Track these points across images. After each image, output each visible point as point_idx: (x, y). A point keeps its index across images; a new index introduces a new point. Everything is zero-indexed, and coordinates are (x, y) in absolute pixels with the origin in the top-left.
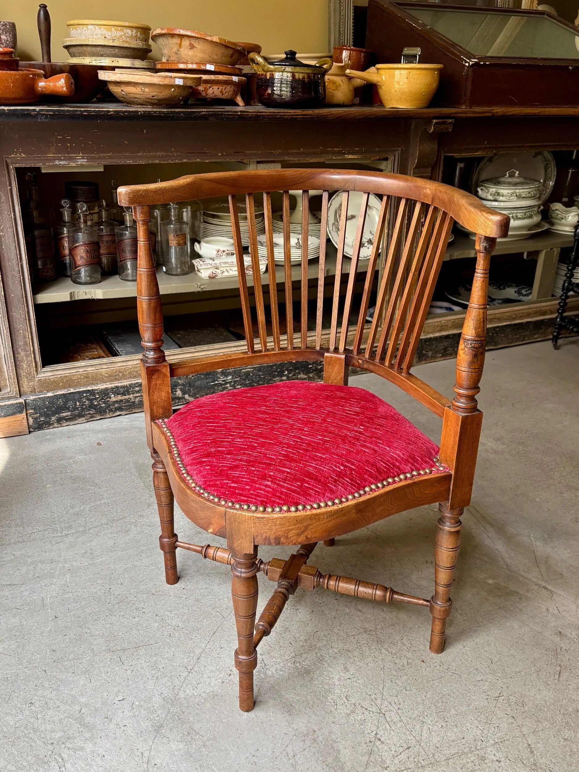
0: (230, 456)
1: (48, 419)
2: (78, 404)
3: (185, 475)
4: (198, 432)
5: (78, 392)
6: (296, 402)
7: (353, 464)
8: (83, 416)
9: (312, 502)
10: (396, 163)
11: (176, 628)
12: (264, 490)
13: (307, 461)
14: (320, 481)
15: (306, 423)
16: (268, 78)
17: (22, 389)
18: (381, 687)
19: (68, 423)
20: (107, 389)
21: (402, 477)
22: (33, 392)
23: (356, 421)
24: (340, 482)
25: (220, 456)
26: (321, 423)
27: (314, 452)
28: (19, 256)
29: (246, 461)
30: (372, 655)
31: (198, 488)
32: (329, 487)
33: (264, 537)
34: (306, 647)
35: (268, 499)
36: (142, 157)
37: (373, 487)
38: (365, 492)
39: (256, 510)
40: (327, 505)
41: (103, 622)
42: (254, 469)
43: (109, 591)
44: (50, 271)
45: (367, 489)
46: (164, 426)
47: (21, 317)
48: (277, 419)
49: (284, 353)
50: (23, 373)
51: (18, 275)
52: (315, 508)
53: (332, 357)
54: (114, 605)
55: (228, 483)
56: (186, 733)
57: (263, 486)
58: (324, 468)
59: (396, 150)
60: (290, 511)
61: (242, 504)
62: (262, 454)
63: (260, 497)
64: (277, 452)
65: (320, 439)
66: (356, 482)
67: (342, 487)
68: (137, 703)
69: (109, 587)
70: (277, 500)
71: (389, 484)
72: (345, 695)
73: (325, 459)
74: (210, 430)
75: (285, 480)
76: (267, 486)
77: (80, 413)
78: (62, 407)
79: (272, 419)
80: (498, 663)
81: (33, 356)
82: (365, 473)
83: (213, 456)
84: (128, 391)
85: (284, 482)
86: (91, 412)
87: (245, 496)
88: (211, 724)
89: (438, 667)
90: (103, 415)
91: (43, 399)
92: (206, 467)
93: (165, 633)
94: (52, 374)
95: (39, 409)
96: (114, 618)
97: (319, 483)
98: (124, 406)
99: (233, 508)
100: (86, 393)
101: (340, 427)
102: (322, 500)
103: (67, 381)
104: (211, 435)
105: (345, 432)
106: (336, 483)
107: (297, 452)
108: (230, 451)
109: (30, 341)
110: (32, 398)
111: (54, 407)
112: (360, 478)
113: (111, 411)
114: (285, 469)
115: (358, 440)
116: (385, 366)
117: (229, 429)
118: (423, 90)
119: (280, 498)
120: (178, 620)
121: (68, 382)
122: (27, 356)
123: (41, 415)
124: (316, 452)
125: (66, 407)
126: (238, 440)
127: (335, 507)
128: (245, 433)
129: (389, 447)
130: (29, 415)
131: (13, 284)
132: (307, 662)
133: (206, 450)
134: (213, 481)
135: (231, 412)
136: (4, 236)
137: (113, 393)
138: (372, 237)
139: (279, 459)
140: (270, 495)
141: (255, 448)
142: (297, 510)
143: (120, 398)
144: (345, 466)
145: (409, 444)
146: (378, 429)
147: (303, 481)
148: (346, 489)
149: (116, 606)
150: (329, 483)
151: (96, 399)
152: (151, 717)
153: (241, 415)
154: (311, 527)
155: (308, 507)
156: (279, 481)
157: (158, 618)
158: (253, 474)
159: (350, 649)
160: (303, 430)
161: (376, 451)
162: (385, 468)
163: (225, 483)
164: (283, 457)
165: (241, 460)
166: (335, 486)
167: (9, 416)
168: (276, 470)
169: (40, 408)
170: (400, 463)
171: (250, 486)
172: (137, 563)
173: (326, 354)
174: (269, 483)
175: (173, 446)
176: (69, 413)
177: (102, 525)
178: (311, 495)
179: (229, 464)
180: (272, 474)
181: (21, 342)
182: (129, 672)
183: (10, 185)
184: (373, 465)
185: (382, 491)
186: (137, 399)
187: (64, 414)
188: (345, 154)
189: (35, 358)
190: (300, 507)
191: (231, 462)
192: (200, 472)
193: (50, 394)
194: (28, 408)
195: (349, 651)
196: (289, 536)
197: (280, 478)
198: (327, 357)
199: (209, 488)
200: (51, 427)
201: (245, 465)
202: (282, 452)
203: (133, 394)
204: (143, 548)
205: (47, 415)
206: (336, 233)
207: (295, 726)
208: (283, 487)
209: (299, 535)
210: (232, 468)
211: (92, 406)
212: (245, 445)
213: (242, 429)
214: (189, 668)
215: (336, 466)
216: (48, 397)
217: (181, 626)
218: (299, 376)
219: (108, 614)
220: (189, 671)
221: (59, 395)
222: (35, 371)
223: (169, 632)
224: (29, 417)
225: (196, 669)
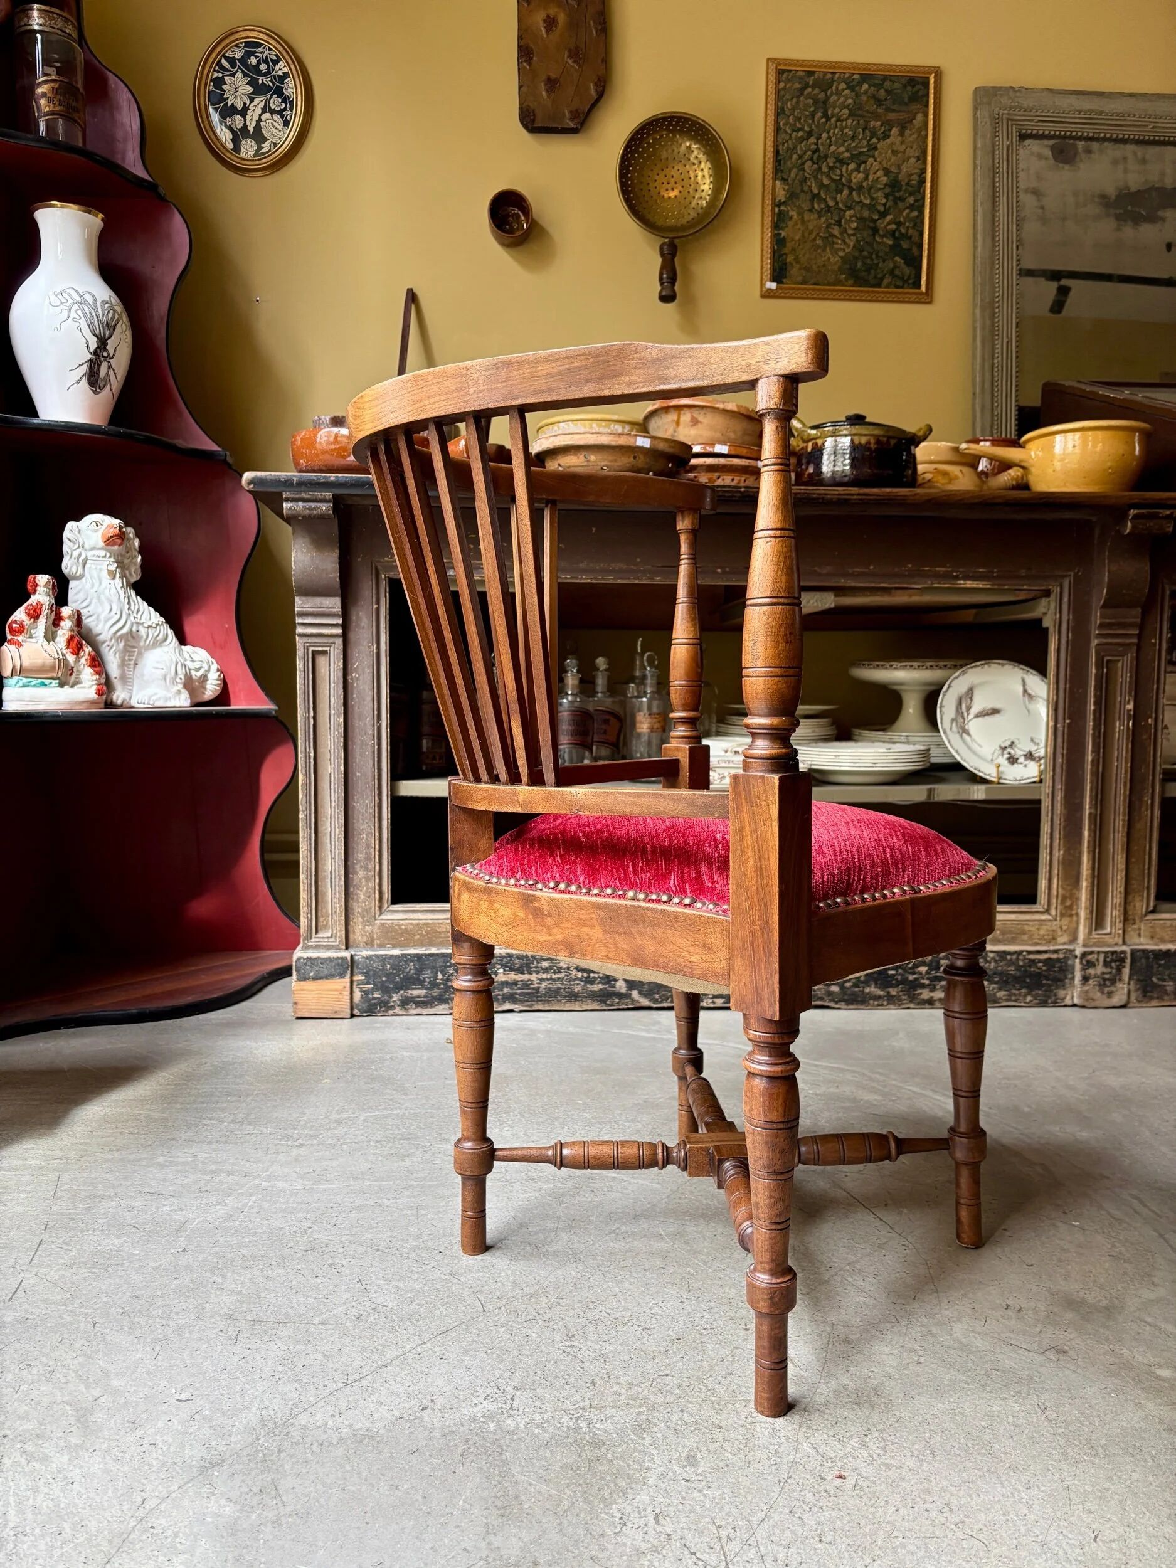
1: (386, 997)
2: (440, 976)
10: (1066, 599)
11: (380, 1308)
16: (809, 450)
17: (351, 936)
18: (755, 1520)
19: (418, 1011)
22: (370, 944)
28: (376, 713)
30: (771, 1447)
34: (623, 1398)
36: (584, 571)
41: (257, 1273)
43: (305, 1231)
44: (437, 758)
47: (366, 812)
50: (357, 908)
51: (371, 742)
54: (296, 1252)
56: (256, 1490)
59: (1066, 576)
68: (207, 1412)
69: (310, 1225)
72: (658, 1511)
77: (441, 995)
78: (411, 977)
81: (377, 881)
84: (528, 966)
88: (320, 1487)
91: (383, 959)
93: (353, 1312)
94: (406, 917)
95: (374, 975)
96: (280, 1270)
98: (520, 994)
103: (426, 932)
109: (377, 853)
110: (365, 953)
111: (399, 975)
118: (1109, 464)
120: (393, 1296)
121: (428, 934)
122: (368, 879)
123: (376, 989)
125: (418, 979)
130: (355, 984)
131: (361, 755)
132: (608, 1425)
136: (357, 679)
137: (502, 965)
138: (1036, 748)
143: (513, 976)
149: (299, 1254)
152: (213, 1443)
157: (359, 1285)
159: (723, 1424)
167: (321, 978)
169: (376, 975)
172: (386, 1201)
176: (423, 992)
177: (369, 1141)
181: (361, 853)
182: (235, 1359)
183: (378, 602)
186: (543, 985)
187: (415, 993)
188: (957, 578)
189: (380, 885)
193: (396, 952)
194: (356, 970)
195: (720, 1427)
200: (390, 1012)
203: (537, 973)
205: (386, 990)
206: (958, 736)
207: (496, 1541)
214: (351, 1378)
216: (392, 956)
217: (390, 1307)
218: (867, 990)
219: (274, 1263)
220: (349, 1382)
221: (409, 955)
222: (377, 908)
223: (361, 1312)
224: (354, 987)
225: (364, 1383)
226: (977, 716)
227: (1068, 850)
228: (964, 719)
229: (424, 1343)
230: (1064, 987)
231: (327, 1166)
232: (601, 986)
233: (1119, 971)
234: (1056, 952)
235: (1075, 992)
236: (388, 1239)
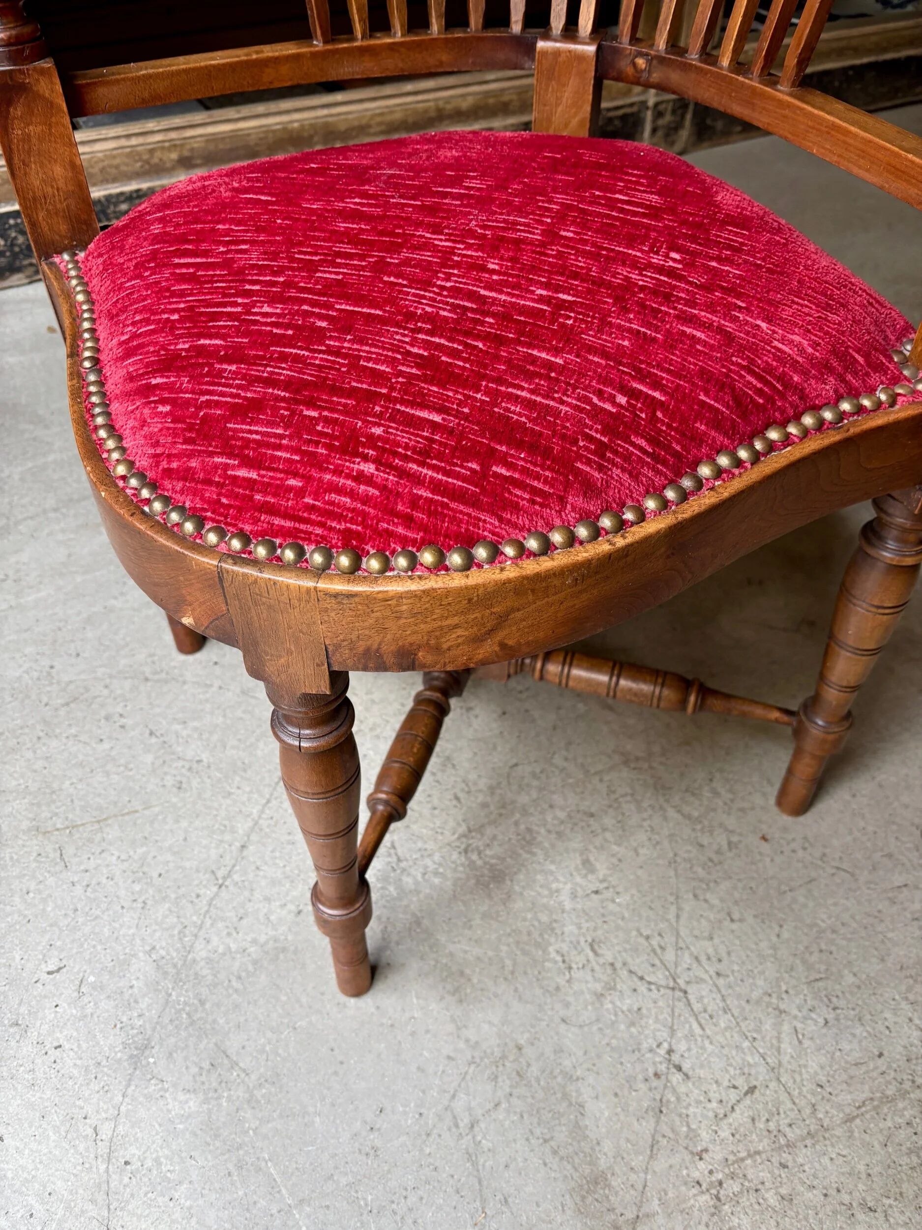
0: (234, 368)
2: (2, 242)
3: (102, 433)
4: (148, 287)
6: (456, 181)
7: (656, 384)
9: (522, 529)
11: (195, 766)
12: (352, 494)
13: (500, 381)
14: (547, 453)
15: (492, 246)
18: (671, 916)
21: (808, 420)
23: (653, 235)
24: (616, 453)
25: (203, 366)
26: (542, 244)
27: (524, 344)
29: (287, 385)
30: (645, 824)
31: (134, 482)
32: (578, 473)
33: (361, 650)
34: (492, 808)
35: (365, 527)
37: (724, 461)
38: (700, 484)
39: (326, 566)
40: (572, 540)
41: (29, 755)
42: (314, 414)
43: (49, 674)
45: (705, 471)
46: (73, 273)
48: (398, 235)
49: (419, 45)
52: (531, 554)
53: (557, 53)
54: (56, 709)
55: (226, 467)
56: (206, 1065)
57: (348, 476)
58: (562, 402)
60: (447, 569)
61: (278, 541)
62: (345, 356)
63: (340, 518)
64: (396, 349)
65: (541, 299)
66: (668, 448)
67: (624, 470)
68: (92, 979)
69: (49, 663)
70: (400, 530)
71: (772, 447)
72: (590, 940)
73: (561, 370)
74: (183, 278)
75: (423, 455)
76: (361, 477)
77: (9, 264)
79: (382, 233)
82: (699, 417)
83: (183, 369)
85: (422, 464)
87: (285, 516)
88: (269, 1034)
89: (800, 853)
92: (161, 408)
93: (169, 781)
96: (54, 743)
97: (544, 459)
99: (244, 558)
101: (607, 257)
102: (557, 522)
104: (182, 294)
105: (624, 271)
106: (603, 456)
107: (466, 345)
108: (239, 347)
112: (683, 434)
114: (424, 414)
115: (667, 298)
116: (721, 68)
117: (241, 271)
119: (408, 521)
120: (199, 743)
124: (530, 346)
126: (266, 309)
127: (603, 547)
128: (288, 285)
129: (769, 321)
132: (496, 850)
133: (163, 347)
134: (179, 456)
135: (251, 217)
139: (401, 374)
140: (372, 511)
141: (320, 335)
142: (470, 563)
144: (633, 394)
145: (828, 307)
146: (728, 261)
147: (488, 457)
148: (635, 476)
149: (62, 712)
150: (579, 457)
152: (124, 1019)
153: (280, 226)
154: (518, 615)
155: (509, 551)
156: (406, 459)
157: (153, 740)
158: (312, 431)
159: (593, 810)
160: (484, 269)
161: (728, 338)
162: (759, 392)
163: (216, 466)
164: (418, 366)
165: (271, 382)
166: (601, 468)
168: (392, 419)
170: (805, 373)
171: (303, 477)
172: (113, 602)
173: (541, 44)
174: (369, 468)
175: (86, 336)
178: (516, 508)
179: (232, 396)
180: (378, 431)
182: (79, 890)
184: (722, 386)
185: (753, 475)
190: (481, 553)
191: (239, 387)
192: (144, 423)
195: (592, 815)
196: (445, 646)
197: (406, 447)
198: (544, 53)
199: (167, 484)
201: (283, 399)
202: (415, 350)
207: (471, 1033)
208: (417, 480)
209: (477, 640)
210: (243, 411)
212: (287, 327)
213: (280, 272)
214: (220, 874)
215: (600, 394)
217: (205, 760)
219: (41, 734)
220: (220, 881)
223: (178, 778)
225: (236, 877)
229: (268, 801)
231: (17, 563)
236: (149, 660)
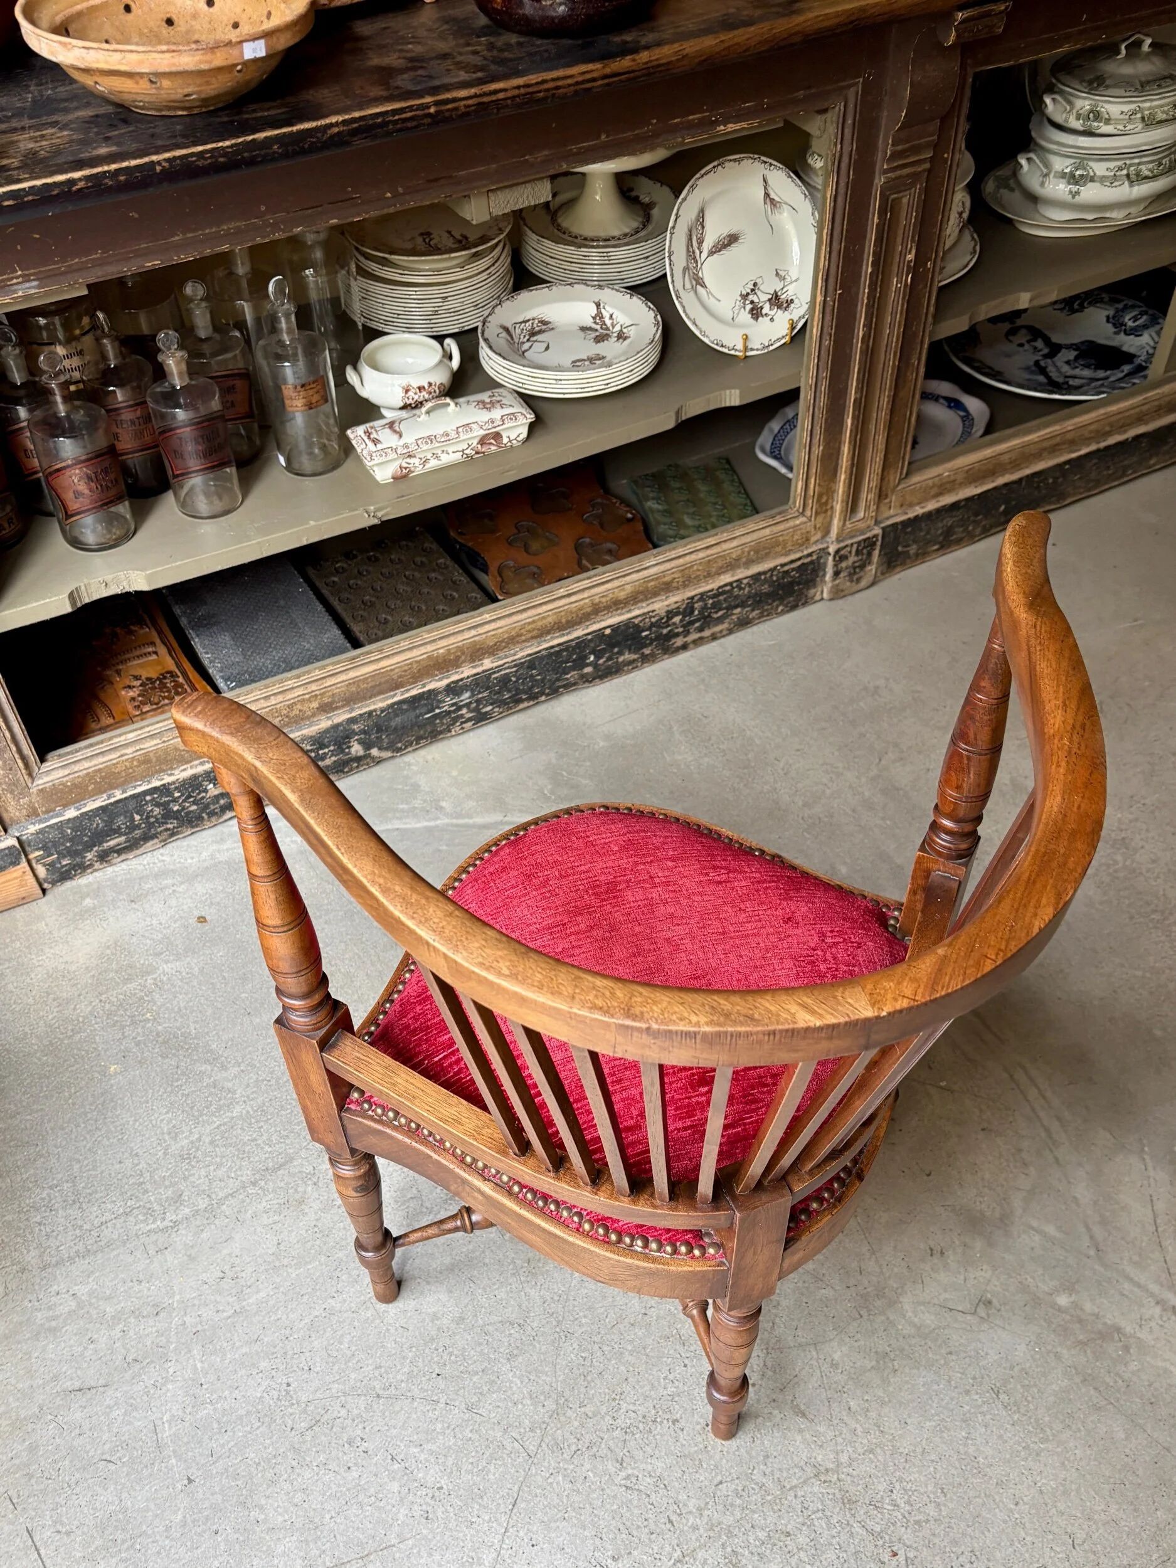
1: (78, 860)
2: (137, 817)
5: (133, 796)
8: (152, 837)
10: (850, 121)
11: (437, 1494)
17: (5, 815)
19: (123, 857)
20: (195, 777)
22: (33, 814)
34: (702, 1531)
41: (287, 1486)
43: (288, 1392)
54: (302, 1434)
59: (849, 86)
77: (145, 834)
78: (102, 830)
80: (1086, 1546)
81: (14, 749)
86: (171, 826)
90: (197, 826)
91: (60, 826)
93: (417, 1511)
94: (67, 772)
95: (54, 846)
96: (307, 1474)
100: (151, 794)
103: (102, 778)
110: (33, 829)
111: (86, 835)
113: (212, 814)
120: (437, 1467)
121: (106, 780)
123: (61, 856)
125: (112, 830)
130: (33, 862)
149: (308, 1437)
151: (175, 800)
157: (396, 1466)
159: (789, 1528)
169: (55, 844)
176: (123, 838)
177: (244, 1186)
187: (112, 843)
188: (717, 123)
189: (20, 751)
193: (71, 813)
194: (28, 849)
200: (89, 871)
204: (340, 1255)
205: (74, 854)
206: (691, 291)
211: (168, 815)
216: (69, 820)
217: (445, 1487)
218: (621, 659)
219: (294, 1463)
221: (91, 811)
222: (26, 777)
223: (424, 1508)
224: (34, 865)
226: (711, 253)
227: (827, 445)
228: (696, 262)
229: (506, 1530)
230: (815, 586)
231: (230, 1255)
232: (334, 758)
233: (870, 554)
234: (810, 555)
235: (825, 589)
236: (377, 1373)
